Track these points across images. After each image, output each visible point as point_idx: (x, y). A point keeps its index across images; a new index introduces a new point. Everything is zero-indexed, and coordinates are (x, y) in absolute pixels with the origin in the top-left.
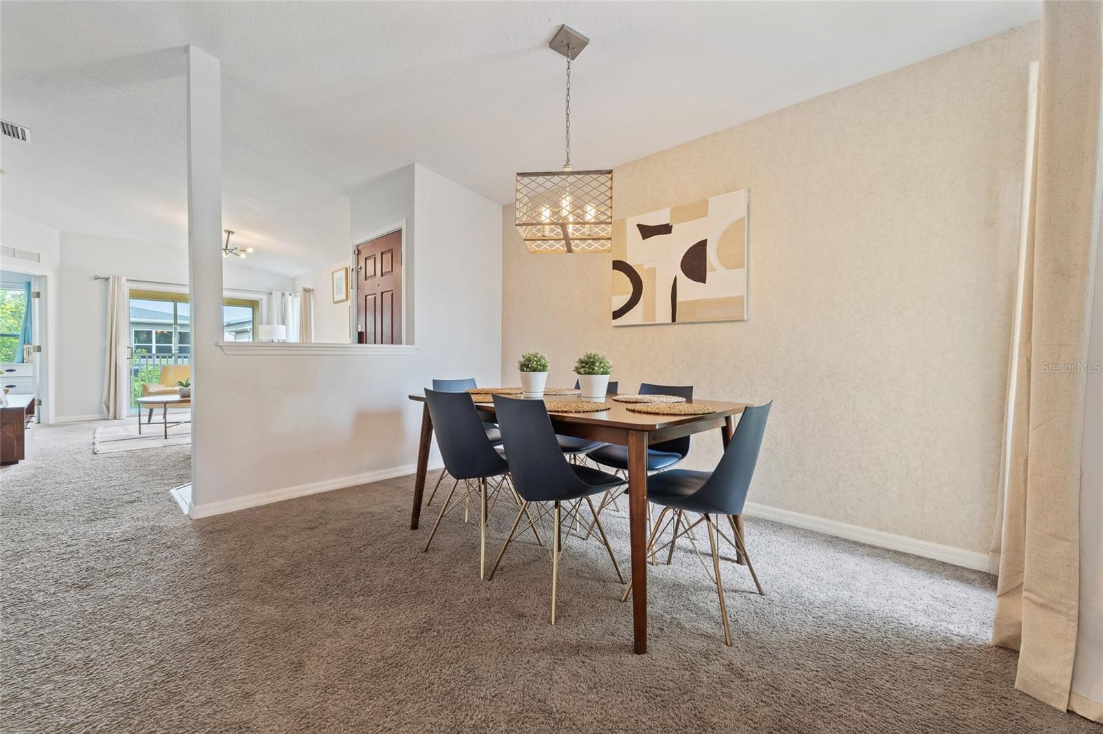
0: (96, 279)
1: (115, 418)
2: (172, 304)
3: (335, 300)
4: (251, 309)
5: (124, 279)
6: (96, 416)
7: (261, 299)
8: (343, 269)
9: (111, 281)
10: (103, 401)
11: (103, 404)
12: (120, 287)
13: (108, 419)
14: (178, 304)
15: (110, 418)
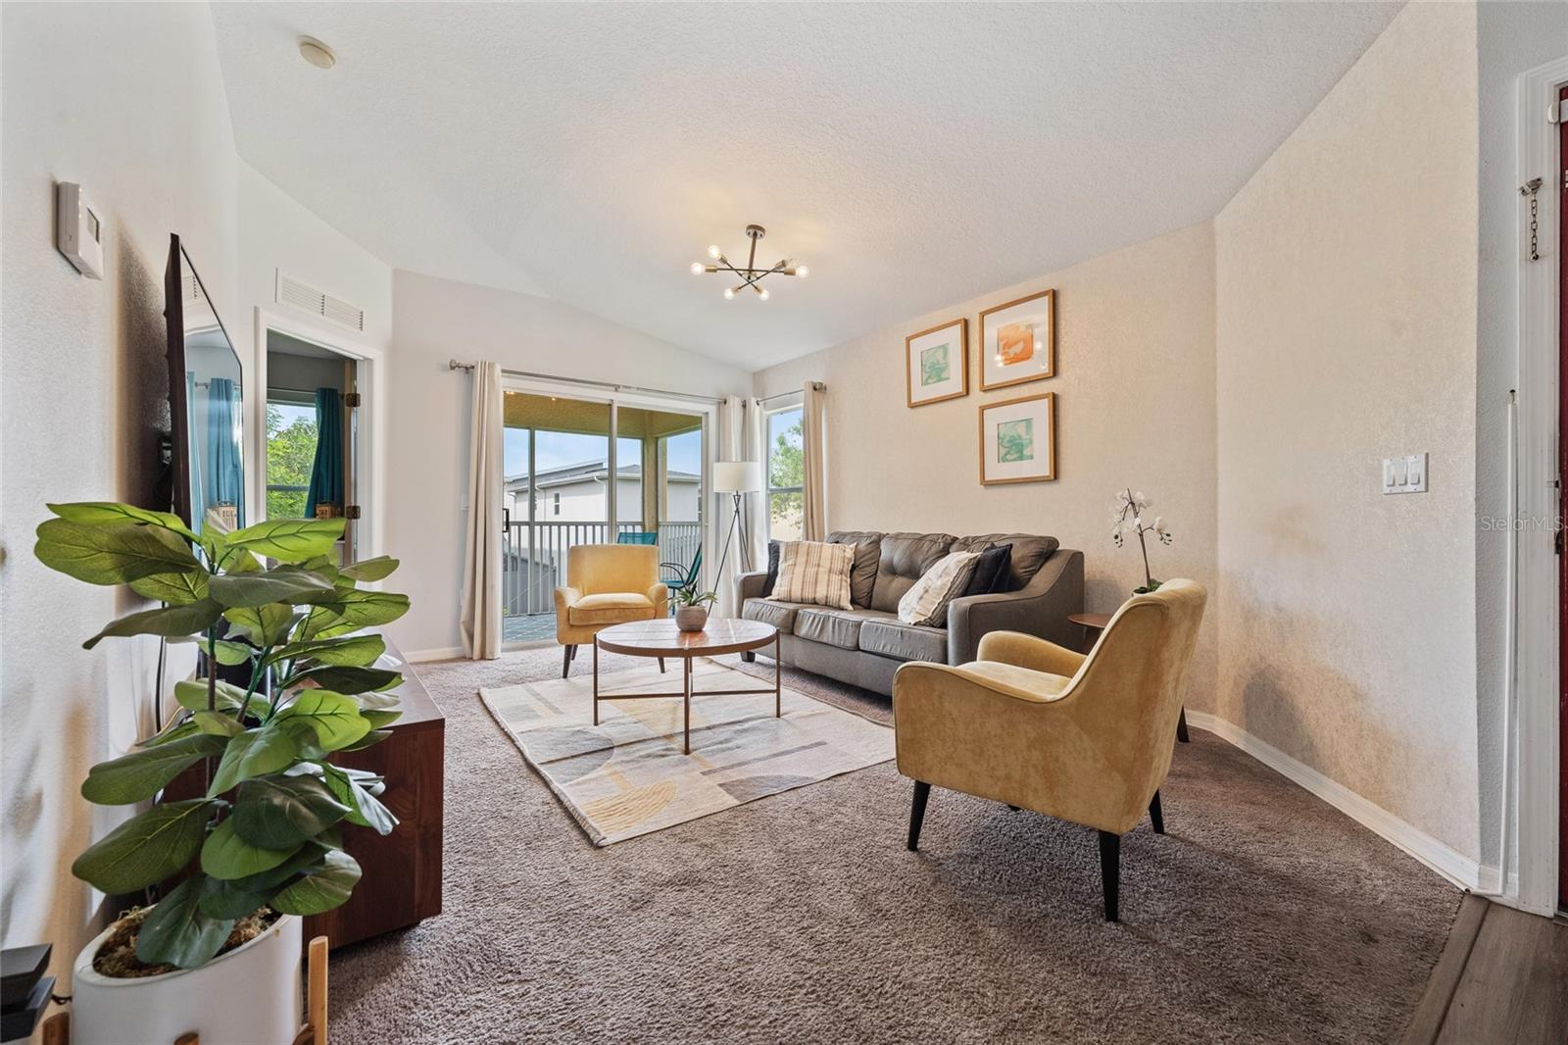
0: (452, 368)
1: (483, 657)
2: (526, 432)
3: (913, 401)
4: (639, 442)
5: (498, 369)
6: (448, 652)
7: (707, 413)
8: (955, 323)
9: (478, 372)
10: (462, 619)
11: (462, 626)
12: (492, 382)
13: (471, 659)
14: (537, 432)
15: (475, 658)
